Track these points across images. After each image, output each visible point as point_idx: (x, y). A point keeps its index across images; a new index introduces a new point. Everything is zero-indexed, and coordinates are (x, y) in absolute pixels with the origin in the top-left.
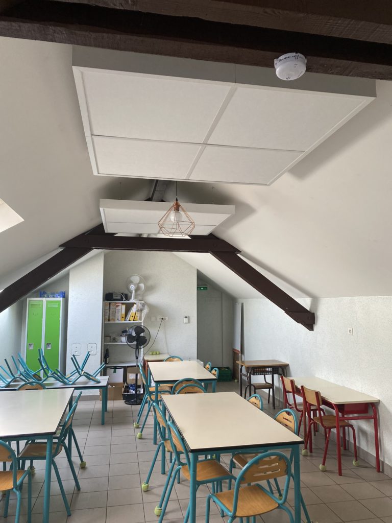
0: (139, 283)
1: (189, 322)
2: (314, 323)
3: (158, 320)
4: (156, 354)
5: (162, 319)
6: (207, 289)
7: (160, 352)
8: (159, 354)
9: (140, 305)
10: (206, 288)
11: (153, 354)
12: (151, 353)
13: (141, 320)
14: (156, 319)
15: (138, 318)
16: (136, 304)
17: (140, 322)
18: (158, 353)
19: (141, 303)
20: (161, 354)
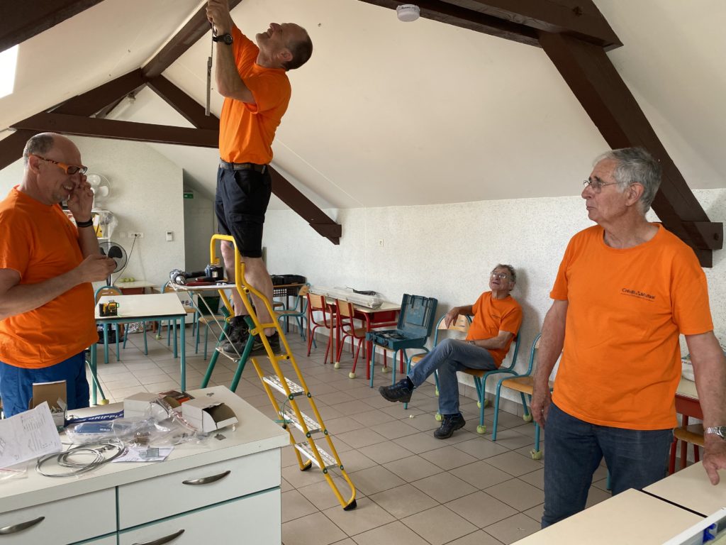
0: (101, 185)
1: (173, 239)
2: (341, 236)
3: (130, 236)
4: (130, 281)
5: (136, 235)
6: (192, 197)
7: (136, 279)
8: (134, 281)
9: (105, 216)
10: (192, 195)
11: (125, 281)
12: (122, 280)
13: (107, 236)
14: (127, 236)
15: (103, 233)
16: (97, 214)
17: (106, 238)
18: (132, 280)
19: (105, 214)
20: (137, 281)
